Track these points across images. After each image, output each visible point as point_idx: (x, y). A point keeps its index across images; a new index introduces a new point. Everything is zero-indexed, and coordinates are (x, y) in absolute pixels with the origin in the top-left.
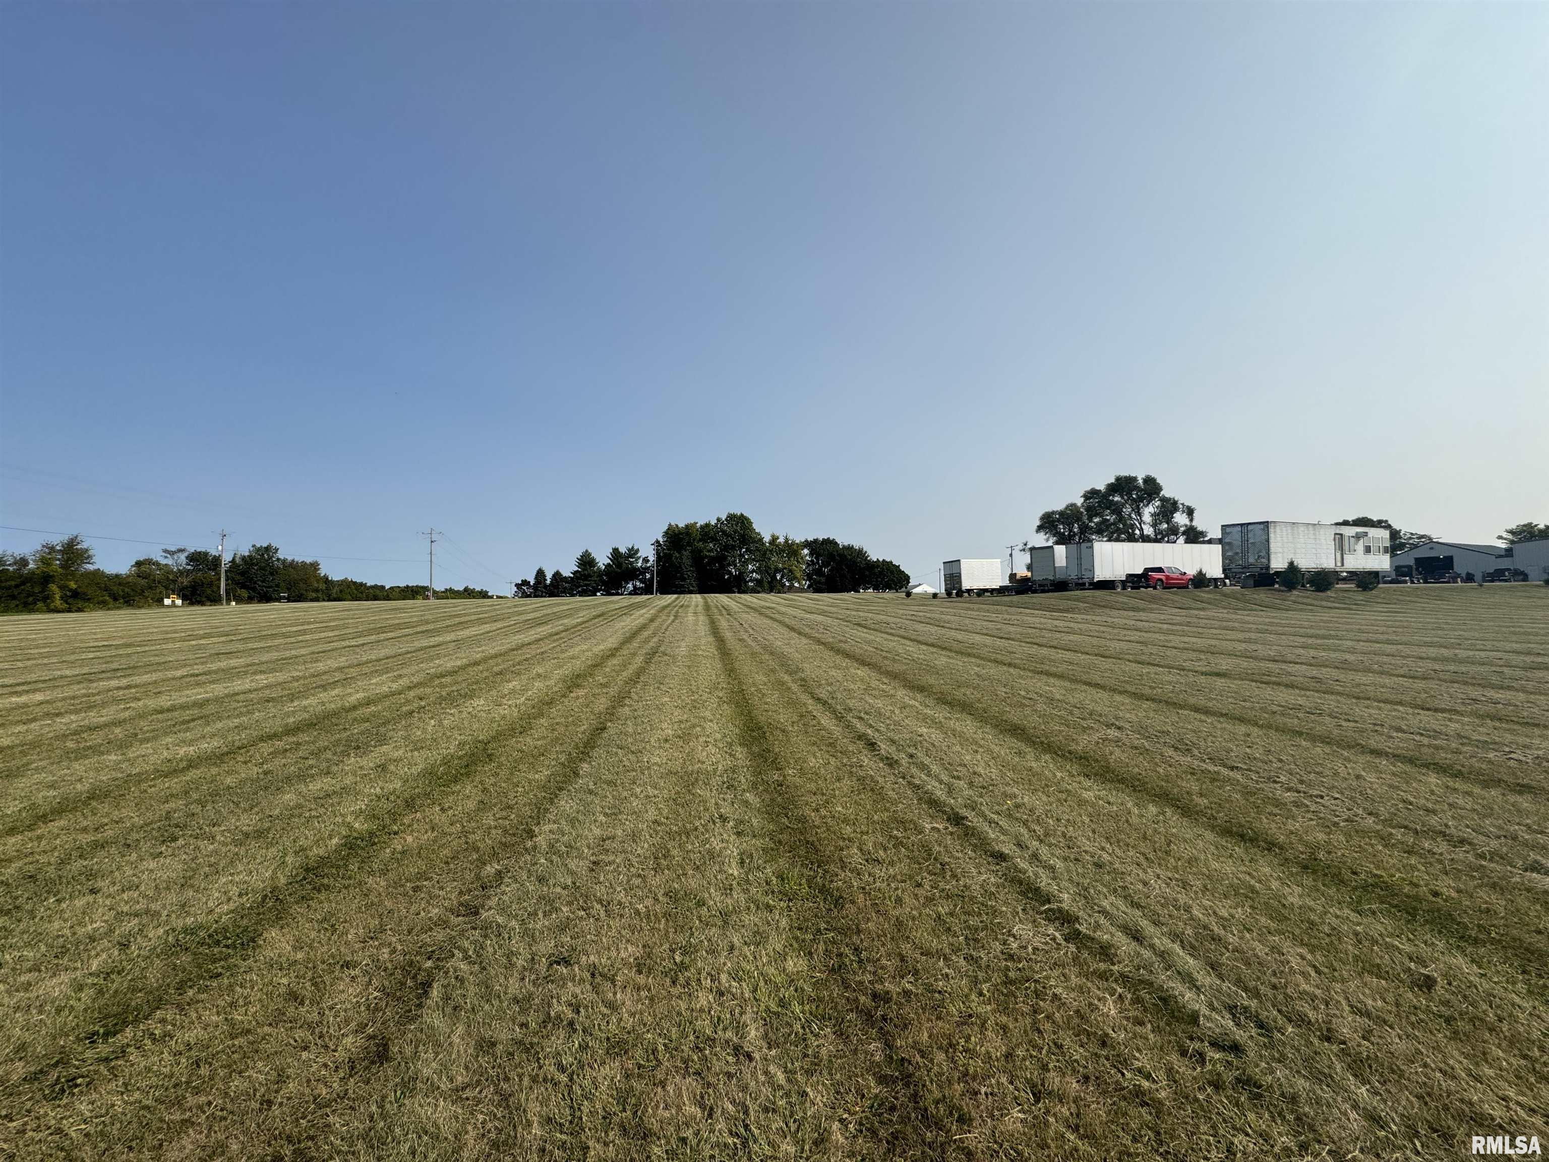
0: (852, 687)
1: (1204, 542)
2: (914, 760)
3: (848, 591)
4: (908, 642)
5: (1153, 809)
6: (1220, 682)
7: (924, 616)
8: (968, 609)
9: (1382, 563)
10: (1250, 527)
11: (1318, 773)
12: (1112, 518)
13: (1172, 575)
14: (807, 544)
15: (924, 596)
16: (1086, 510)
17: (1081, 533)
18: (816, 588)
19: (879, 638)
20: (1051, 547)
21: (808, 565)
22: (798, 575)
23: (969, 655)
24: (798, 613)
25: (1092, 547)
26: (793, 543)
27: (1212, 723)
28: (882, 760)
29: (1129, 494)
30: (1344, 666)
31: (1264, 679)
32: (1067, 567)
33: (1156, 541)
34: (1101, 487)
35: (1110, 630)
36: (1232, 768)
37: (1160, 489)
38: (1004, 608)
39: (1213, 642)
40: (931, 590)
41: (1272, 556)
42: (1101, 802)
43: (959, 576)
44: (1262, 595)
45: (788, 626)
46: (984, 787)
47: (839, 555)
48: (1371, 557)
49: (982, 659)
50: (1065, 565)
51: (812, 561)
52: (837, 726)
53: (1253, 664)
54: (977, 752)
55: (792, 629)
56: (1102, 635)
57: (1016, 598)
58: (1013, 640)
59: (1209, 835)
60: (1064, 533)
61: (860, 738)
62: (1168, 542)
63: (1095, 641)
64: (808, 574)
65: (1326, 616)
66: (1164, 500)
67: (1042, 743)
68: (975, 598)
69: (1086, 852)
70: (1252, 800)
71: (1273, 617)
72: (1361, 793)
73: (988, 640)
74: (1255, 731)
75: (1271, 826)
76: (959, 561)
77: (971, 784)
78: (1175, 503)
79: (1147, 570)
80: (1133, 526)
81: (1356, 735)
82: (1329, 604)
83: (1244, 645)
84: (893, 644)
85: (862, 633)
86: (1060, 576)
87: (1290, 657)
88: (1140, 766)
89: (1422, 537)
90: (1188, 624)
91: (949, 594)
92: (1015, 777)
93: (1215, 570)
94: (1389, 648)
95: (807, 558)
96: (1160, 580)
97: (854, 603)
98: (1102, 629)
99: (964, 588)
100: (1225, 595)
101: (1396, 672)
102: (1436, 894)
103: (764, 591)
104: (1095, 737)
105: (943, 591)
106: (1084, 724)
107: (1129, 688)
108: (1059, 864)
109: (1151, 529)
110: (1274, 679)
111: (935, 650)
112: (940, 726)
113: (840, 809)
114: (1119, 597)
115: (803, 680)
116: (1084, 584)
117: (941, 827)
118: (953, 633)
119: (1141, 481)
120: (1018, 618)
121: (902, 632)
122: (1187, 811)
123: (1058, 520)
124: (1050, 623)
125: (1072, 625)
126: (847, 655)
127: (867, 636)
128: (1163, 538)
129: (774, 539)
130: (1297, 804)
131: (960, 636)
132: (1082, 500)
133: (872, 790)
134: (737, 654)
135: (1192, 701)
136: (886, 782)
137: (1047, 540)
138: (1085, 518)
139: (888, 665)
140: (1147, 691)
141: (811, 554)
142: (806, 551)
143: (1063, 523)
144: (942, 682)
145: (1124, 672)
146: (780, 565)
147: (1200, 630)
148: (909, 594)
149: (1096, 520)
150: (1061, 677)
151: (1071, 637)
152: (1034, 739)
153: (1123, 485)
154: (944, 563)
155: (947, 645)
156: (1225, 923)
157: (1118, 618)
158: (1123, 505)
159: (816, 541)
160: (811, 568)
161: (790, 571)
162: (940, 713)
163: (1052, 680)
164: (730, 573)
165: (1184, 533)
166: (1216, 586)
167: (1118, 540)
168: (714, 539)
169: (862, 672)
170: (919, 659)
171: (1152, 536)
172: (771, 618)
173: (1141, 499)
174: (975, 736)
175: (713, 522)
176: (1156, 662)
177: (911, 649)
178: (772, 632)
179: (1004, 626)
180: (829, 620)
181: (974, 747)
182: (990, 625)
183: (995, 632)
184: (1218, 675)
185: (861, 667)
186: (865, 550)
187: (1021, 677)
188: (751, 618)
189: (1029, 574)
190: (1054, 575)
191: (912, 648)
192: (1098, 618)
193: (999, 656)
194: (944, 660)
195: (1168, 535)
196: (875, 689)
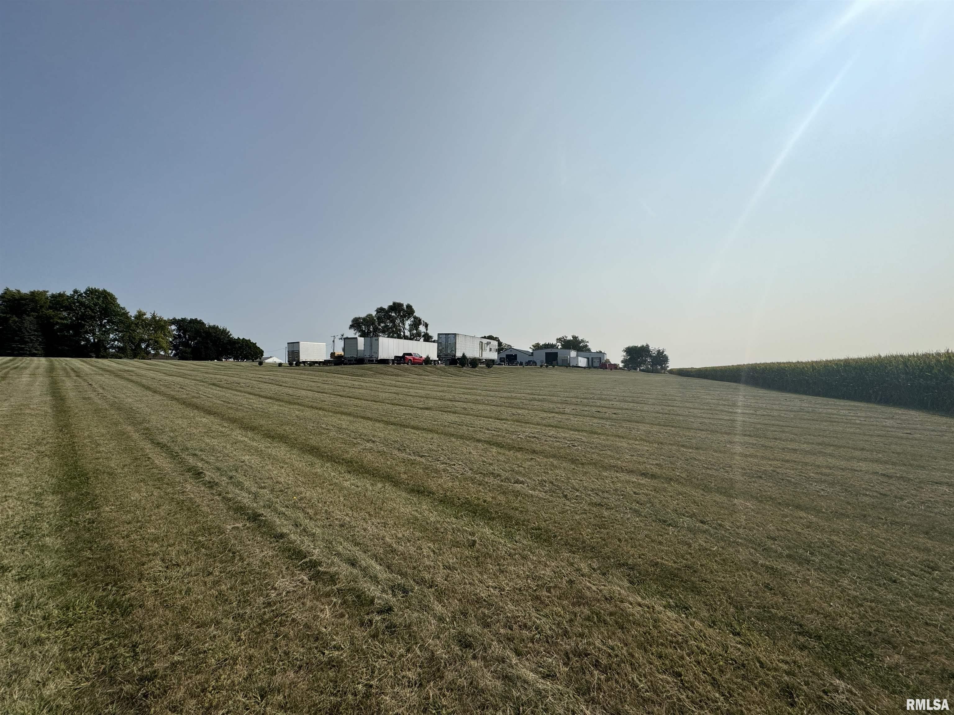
0: (194, 431)
1: (431, 342)
2: (233, 480)
3: (212, 359)
4: (251, 396)
5: (380, 485)
6: (427, 412)
7: (269, 378)
8: (301, 374)
9: (494, 356)
10: (449, 336)
11: (456, 454)
12: (390, 325)
13: (416, 358)
14: (174, 322)
15: (272, 365)
16: (377, 319)
17: (374, 332)
18: (181, 356)
19: (228, 394)
20: (356, 338)
21: (175, 338)
22: (164, 345)
23: (295, 404)
24: (160, 376)
25: (378, 340)
26: (161, 320)
27: (418, 434)
28: (205, 484)
29: (399, 312)
30: (476, 402)
31: (444, 410)
32: (364, 350)
33: (411, 339)
34: (386, 307)
35: (382, 387)
36: (422, 457)
37: (414, 312)
38: (325, 374)
39: (428, 392)
40: (278, 361)
41: (457, 350)
42: (353, 487)
43: (298, 353)
44: (452, 369)
45: (143, 386)
46: (281, 491)
47: (204, 332)
48: (491, 353)
49: (304, 406)
50: (363, 349)
51: (179, 335)
52: (171, 463)
53: (443, 402)
54: (283, 467)
55: (148, 388)
56: (377, 389)
57: (333, 368)
58: (326, 393)
59: (404, 494)
60: (365, 331)
61: (189, 470)
62: (416, 340)
63: (373, 393)
64: (174, 346)
65: (474, 379)
66: (415, 318)
67: (328, 456)
68: (308, 367)
69: (336, 519)
70: (427, 471)
71: (455, 380)
72: (469, 461)
73: (310, 394)
74: (436, 436)
75: (432, 485)
76: (298, 342)
77: (272, 491)
78: (420, 320)
79: (405, 354)
80: (400, 330)
81: (473, 434)
82: (476, 374)
83: (441, 393)
84: (242, 399)
85: (216, 391)
86: (360, 355)
87: (458, 399)
88: (379, 462)
89: (509, 346)
90: (420, 383)
91: (291, 364)
92: (304, 480)
93: (434, 356)
94: (492, 393)
95: (175, 332)
96: (410, 360)
97: (215, 369)
98: (378, 386)
99: (301, 361)
100: (437, 369)
101: (492, 404)
102: (485, 501)
103: (127, 357)
104: (360, 448)
105: (287, 362)
106: (355, 441)
107: (384, 419)
108: (318, 531)
109: (409, 333)
110: (449, 409)
111: (270, 401)
112: (259, 453)
113: (153, 530)
114: (390, 368)
115: (147, 429)
116: (373, 361)
117: (240, 525)
118: (287, 390)
119: (405, 307)
120: (332, 379)
121: (249, 390)
122: (396, 483)
123: (362, 323)
124: (350, 383)
125: (362, 384)
126: (196, 407)
127: (219, 392)
128: (414, 338)
129: (140, 315)
130: (444, 470)
131: (291, 392)
132: (375, 313)
133: (189, 509)
134: (77, 411)
135: (412, 423)
136: (202, 501)
137: (355, 334)
138: (376, 323)
139: (232, 413)
140: (392, 420)
141: (179, 330)
142: (173, 327)
143: (364, 325)
144: (270, 422)
145: (384, 410)
146: (146, 337)
147: (424, 386)
148: (261, 363)
149: (382, 325)
150: (349, 414)
151: (361, 391)
152: (323, 454)
153: (396, 307)
154: (288, 343)
155: (281, 397)
156: (399, 540)
157: (388, 380)
158: (396, 318)
159: (183, 320)
160: (178, 341)
161: (156, 342)
162: (262, 444)
163: (344, 417)
164: (88, 340)
165: (423, 336)
166: (435, 364)
167: (392, 337)
168: (68, 308)
169: (206, 420)
170: (257, 408)
171: (409, 336)
172: (128, 380)
173: (404, 316)
174: (284, 457)
175: (69, 293)
176: (401, 404)
177: (252, 401)
178: (125, 391)
179: (322, 385)
180: (187, 381)
181: (281, 465)
182: (313, 384)
183: (315, 389)
184: (427, 409)
185: (207, 416)
186: (228, 330)
187: (325, 416)
188: (106, 379)
189: (343, 354)
190: (357, 355)
191: (254, 400)
192: (376, 380)
193: (315, 404)
194: (276, 407)
195: (416, 336)
196: (214, 432)
